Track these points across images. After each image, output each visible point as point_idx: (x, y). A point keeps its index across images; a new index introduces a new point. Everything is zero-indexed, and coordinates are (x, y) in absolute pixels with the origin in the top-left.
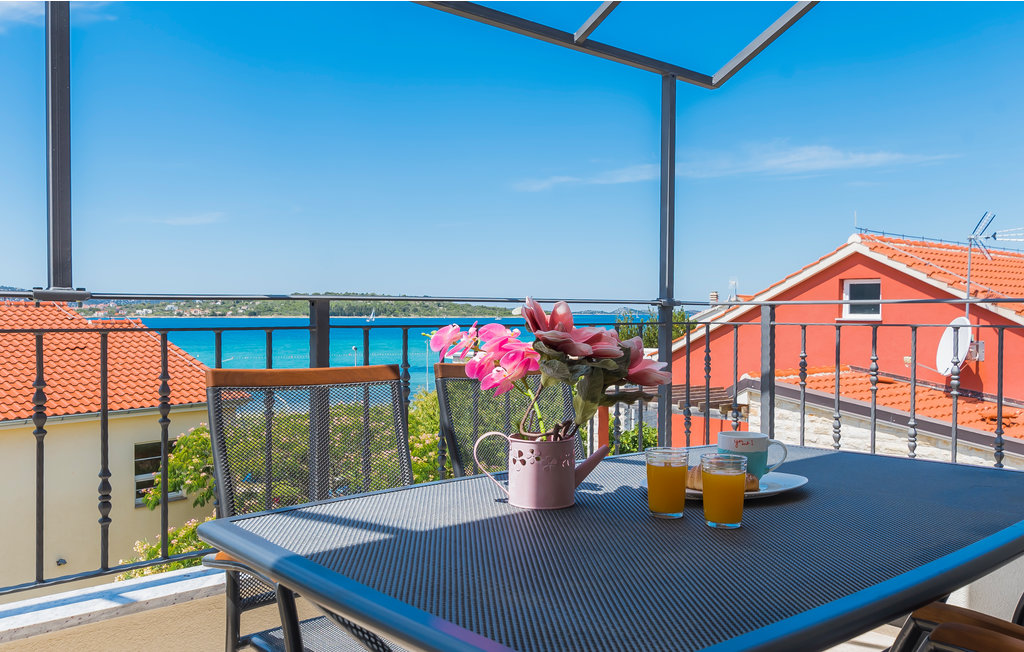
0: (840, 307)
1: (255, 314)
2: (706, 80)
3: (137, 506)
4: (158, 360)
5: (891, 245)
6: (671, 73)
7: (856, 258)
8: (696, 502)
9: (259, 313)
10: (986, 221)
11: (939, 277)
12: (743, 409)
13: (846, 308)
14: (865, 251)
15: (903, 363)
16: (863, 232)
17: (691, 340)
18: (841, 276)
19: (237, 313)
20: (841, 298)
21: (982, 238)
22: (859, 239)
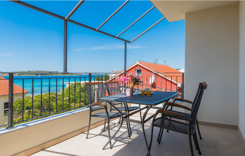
0: (135, 74)
1: (20, 75)
2: (129, 42)
3: (4, 115)
4: (8, 85)
5: (143, 63)
6: (126, 41)
7: (138, 65)
8: (146, 95)
9: (21, 75)
10: (157, 59)
11: (150, 68)
12: (121, 91)
13: (136, 74)
14: (139, 64)
15: (145, 82)
16: (139, 61)
17: (109, 80)
18: (135, 68)
19: (15, 75)
20: (135, 73)
21: (156, 62)
22: (138, 62)
